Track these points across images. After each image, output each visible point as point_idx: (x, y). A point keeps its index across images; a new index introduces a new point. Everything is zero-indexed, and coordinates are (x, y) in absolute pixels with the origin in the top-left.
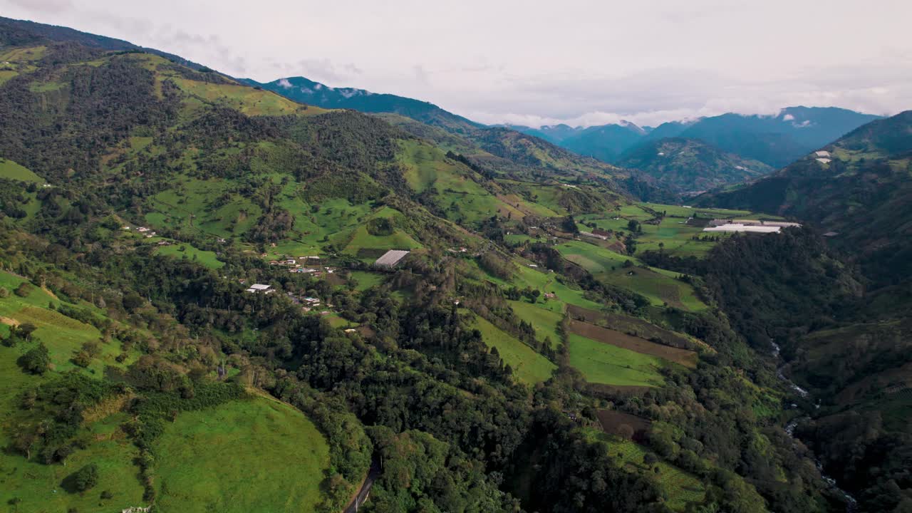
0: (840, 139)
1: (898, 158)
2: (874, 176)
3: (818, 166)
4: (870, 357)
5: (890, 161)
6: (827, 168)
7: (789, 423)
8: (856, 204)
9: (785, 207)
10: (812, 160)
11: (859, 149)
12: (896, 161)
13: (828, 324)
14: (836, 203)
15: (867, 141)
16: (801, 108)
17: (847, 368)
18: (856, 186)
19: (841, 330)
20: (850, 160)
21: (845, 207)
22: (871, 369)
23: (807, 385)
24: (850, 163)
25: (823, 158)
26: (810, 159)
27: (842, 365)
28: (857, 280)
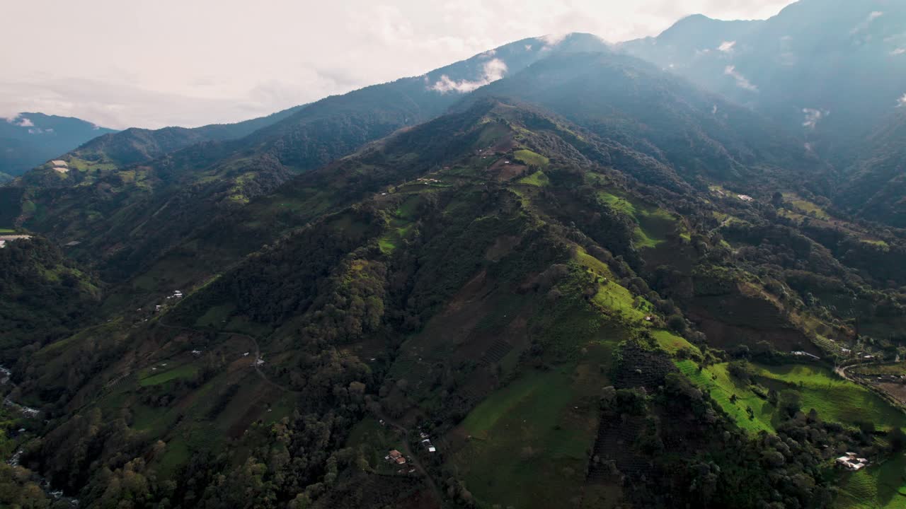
0: (76, 150)
1: (126, 169)
2: (108, 185)
3: (56, 177)
4: (96, 358)
5: (120, 172)
6: (66, 177)
7: (15, 451)
8: (94, 212)
9: (21, 218)
10: (49, 169)
11: (96, 160)
12: (125, 173)
13: (61, 335)
14: (77, 213)
15: (102, 152)
16: (40, 115)
17: (77, 373)
18: (93, 196)
19: (73, 338)
20: (87, 171)
21: (84, 216)
22: (97, 369)
23: (39, 403)
24: (87, 173)
25: (61, 168)
26: (46, 168)
27: (71, 373)
28: (95, 285)
